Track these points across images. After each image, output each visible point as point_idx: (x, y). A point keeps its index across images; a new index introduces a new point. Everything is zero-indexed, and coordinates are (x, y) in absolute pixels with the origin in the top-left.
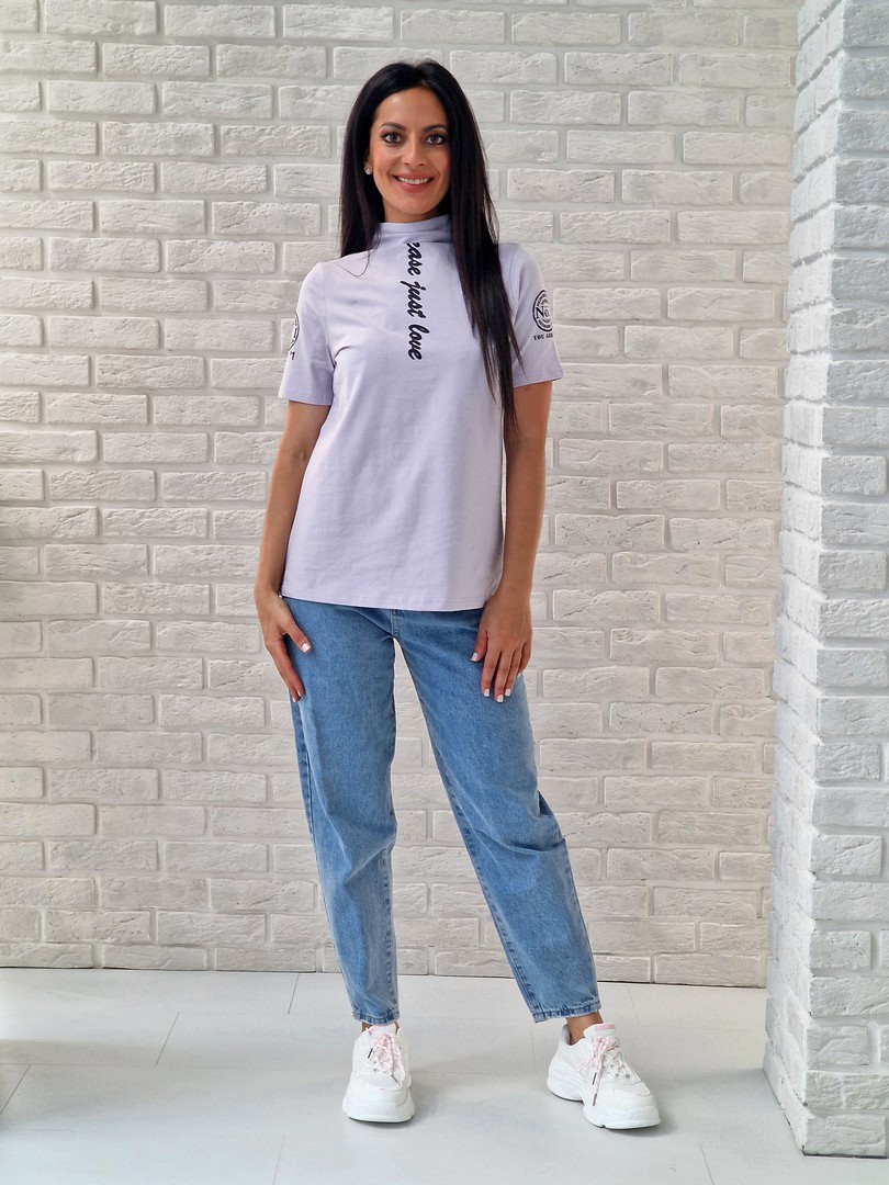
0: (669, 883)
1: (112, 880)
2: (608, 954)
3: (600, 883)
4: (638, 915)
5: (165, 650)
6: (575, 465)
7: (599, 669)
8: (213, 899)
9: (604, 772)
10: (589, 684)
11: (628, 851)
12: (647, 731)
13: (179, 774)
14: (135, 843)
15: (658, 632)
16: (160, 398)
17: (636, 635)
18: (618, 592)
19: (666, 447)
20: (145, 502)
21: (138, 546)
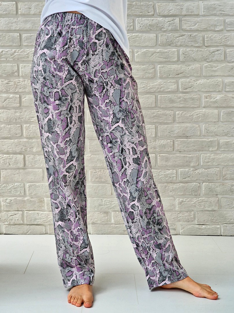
0: (228, 196)
1: (7, 199)
2: (203, 225)
3: (199, 196)
4: (216, 209)
5: (26, 107)
6: (188, 28)
7: (198, 111)
8: (47, 205)
9: (201, 152)
10: (194, 117)
11: (210, 184)
12: (218, 135)
13: (32, 156)
14: (15, 184)
15: (222, 96)
16: (21, 3)
17: (213, 97)
18: (205, 80)
19: (224, 21)
20: (16, 46)
21: (14, 64)
